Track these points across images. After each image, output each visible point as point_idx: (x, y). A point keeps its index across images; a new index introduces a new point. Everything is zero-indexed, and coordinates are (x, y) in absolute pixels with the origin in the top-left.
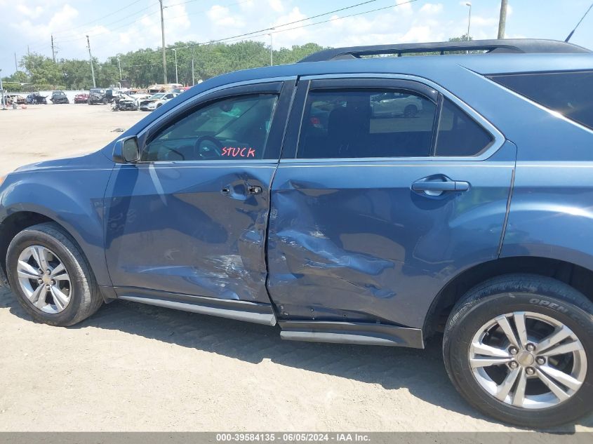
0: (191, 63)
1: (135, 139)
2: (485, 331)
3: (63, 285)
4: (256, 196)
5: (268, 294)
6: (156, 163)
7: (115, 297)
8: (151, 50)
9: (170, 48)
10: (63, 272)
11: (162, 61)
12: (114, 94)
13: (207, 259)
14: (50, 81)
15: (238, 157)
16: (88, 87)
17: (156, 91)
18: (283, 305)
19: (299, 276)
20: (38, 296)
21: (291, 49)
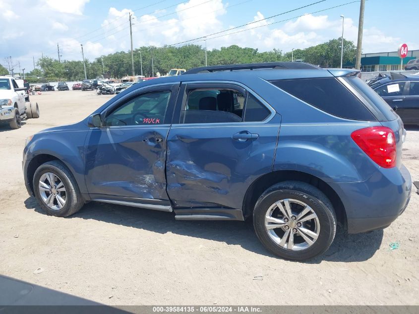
0: (151, 60)
1: (99, 115)
2: (272, 210)
3: (63, 194)
4: (160, 143)
5: (168, 195)
6: (111, 127)
7: (89, 200)
8: (124, 52)
9: (137, 50)
10: (62, 187)
11: (131, 60)
12: (99, 83)
13: (136, 177)
14: (57, 75)
15: (151, 124)
16: (81, 79)
17: (127, 81)
18: (176, 201)
19: (183, 185)
20: (50, 200)
21: (220, 50)
